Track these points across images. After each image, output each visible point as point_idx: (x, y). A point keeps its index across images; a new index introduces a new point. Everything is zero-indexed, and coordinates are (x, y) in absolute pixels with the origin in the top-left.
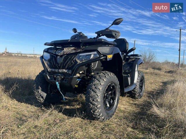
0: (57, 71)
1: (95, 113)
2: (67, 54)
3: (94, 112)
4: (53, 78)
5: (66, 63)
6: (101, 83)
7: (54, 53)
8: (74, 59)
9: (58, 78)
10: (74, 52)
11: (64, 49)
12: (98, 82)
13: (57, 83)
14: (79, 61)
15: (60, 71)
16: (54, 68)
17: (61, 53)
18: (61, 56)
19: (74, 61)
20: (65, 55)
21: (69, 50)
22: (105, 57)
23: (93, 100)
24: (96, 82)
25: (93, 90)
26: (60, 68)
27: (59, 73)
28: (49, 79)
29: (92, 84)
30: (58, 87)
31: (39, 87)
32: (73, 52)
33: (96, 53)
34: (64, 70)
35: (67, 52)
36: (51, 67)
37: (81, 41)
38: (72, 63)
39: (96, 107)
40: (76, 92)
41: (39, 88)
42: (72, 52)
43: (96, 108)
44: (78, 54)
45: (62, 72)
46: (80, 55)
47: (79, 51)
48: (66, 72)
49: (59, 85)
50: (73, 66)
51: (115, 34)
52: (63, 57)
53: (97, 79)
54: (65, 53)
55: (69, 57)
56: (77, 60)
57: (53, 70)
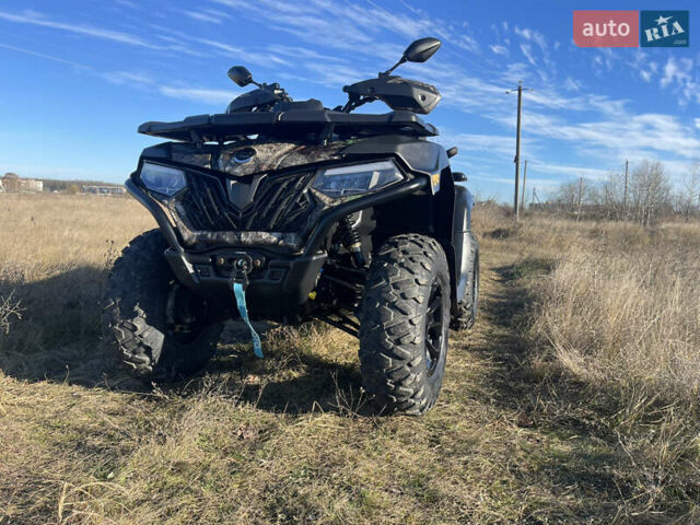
0: (228, 237)
1: (401, 388)
2: (271, 172)
3: (399, 383)
4: (211, 268)
5: (269, 206)
6: (416, 277)
7: (209, 166)
8: (305, 191)
9: (240, 267)
10: (301, 160)
12: (407, 276)
13: (237, 287)
14: (326, 200)
15: (247, 237)
16: (213, 229)
17: (246, 167)
18: (247, 179)
19: (303, 199)
20: (263, 173)
21: (279, 153)
22: (424, 182)
23: (398, 342)
24: (401, 275)
25: (393, 306)
26: (241, 227)
27: (242, 246)
28: (190, 275)
29: (383, 282)
30: (241, 302)
31: (137, 308)
32: (299, 163)
33: (388, 165)
34: (265, 235)
35: (269, 162)
36: (194, 226)
37: (329, 120)
38: (297, 206)
39: (409, 365)
40: (300, 319)
41: (136, 314)
42: (294, 164)
43: (408, 369)
44: (319, 172)
45: (256, 243)
46: (329, 172)
47: (324, 157)
48: (275, 244)
49: (244, 293)
50: (302, 219)
51: (424, 98)
52: (257, 182)
53: (401, 265)
54: (264, 168)
55: (279, 185)
56: (318, 194)
57: (209, 236)
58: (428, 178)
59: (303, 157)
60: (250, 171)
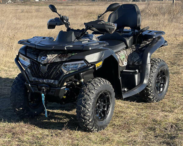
0: (41, 81)
1: (88, 127)
2: (51, 63)
3: (87, 125)
4: (37, 88)
7: (36, 60)
8: (60, 69)
9: (44, 89)
10: (59, 60)
11: (47, 56)
13: (43, 95)
14: (65, 72)
15: (45, 81)
16: (37, 77)
18: (45, 65)
19: (59, 71)
20: (49, 63)
21: (54, 57)
26: (44, 78)
27: (44, 83)
30: (43, 99)
33: (83, 62)
34: (50, 81)
35: (51, 60)
38: (58, 73)
42: (57, 61)
44: (64, 64)
45: (48, 83)
46: (66, 64)
47: (65, 59)
48: (52, 83)
49: (44, 97)
50: (59, 77)
52: (47, 66)
55: (54, 66)
56: (63, 70)
57: (36, 79)
58: (95, 65)
59: (60, 59)
60: (46, 62)
